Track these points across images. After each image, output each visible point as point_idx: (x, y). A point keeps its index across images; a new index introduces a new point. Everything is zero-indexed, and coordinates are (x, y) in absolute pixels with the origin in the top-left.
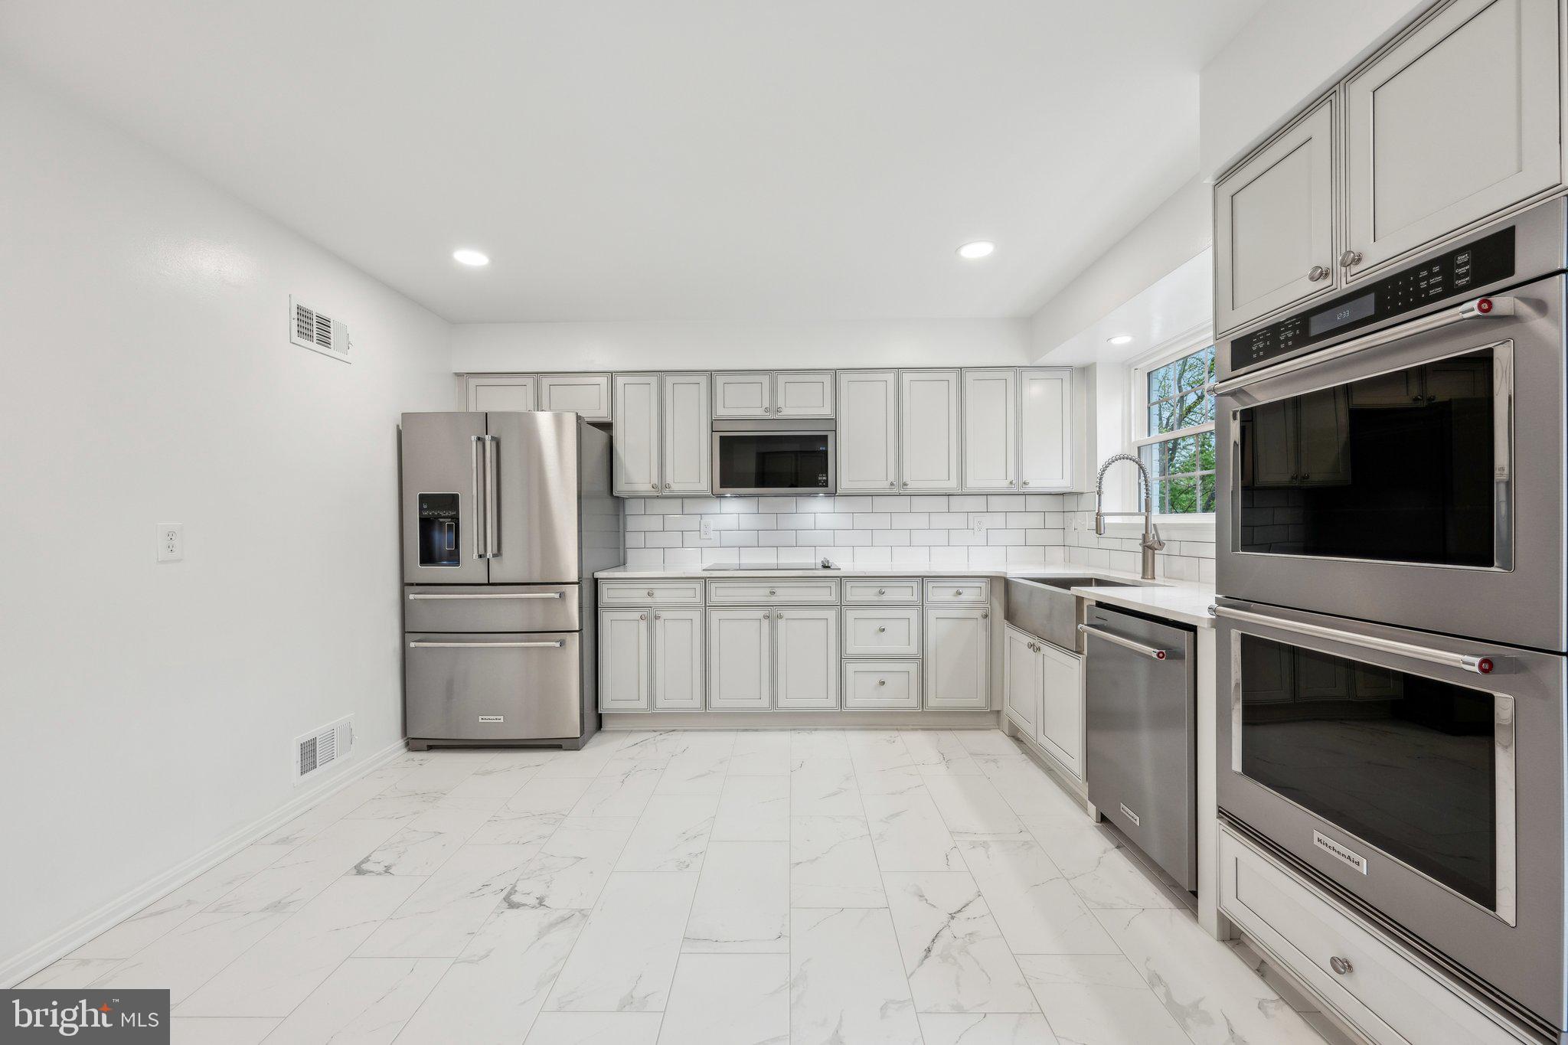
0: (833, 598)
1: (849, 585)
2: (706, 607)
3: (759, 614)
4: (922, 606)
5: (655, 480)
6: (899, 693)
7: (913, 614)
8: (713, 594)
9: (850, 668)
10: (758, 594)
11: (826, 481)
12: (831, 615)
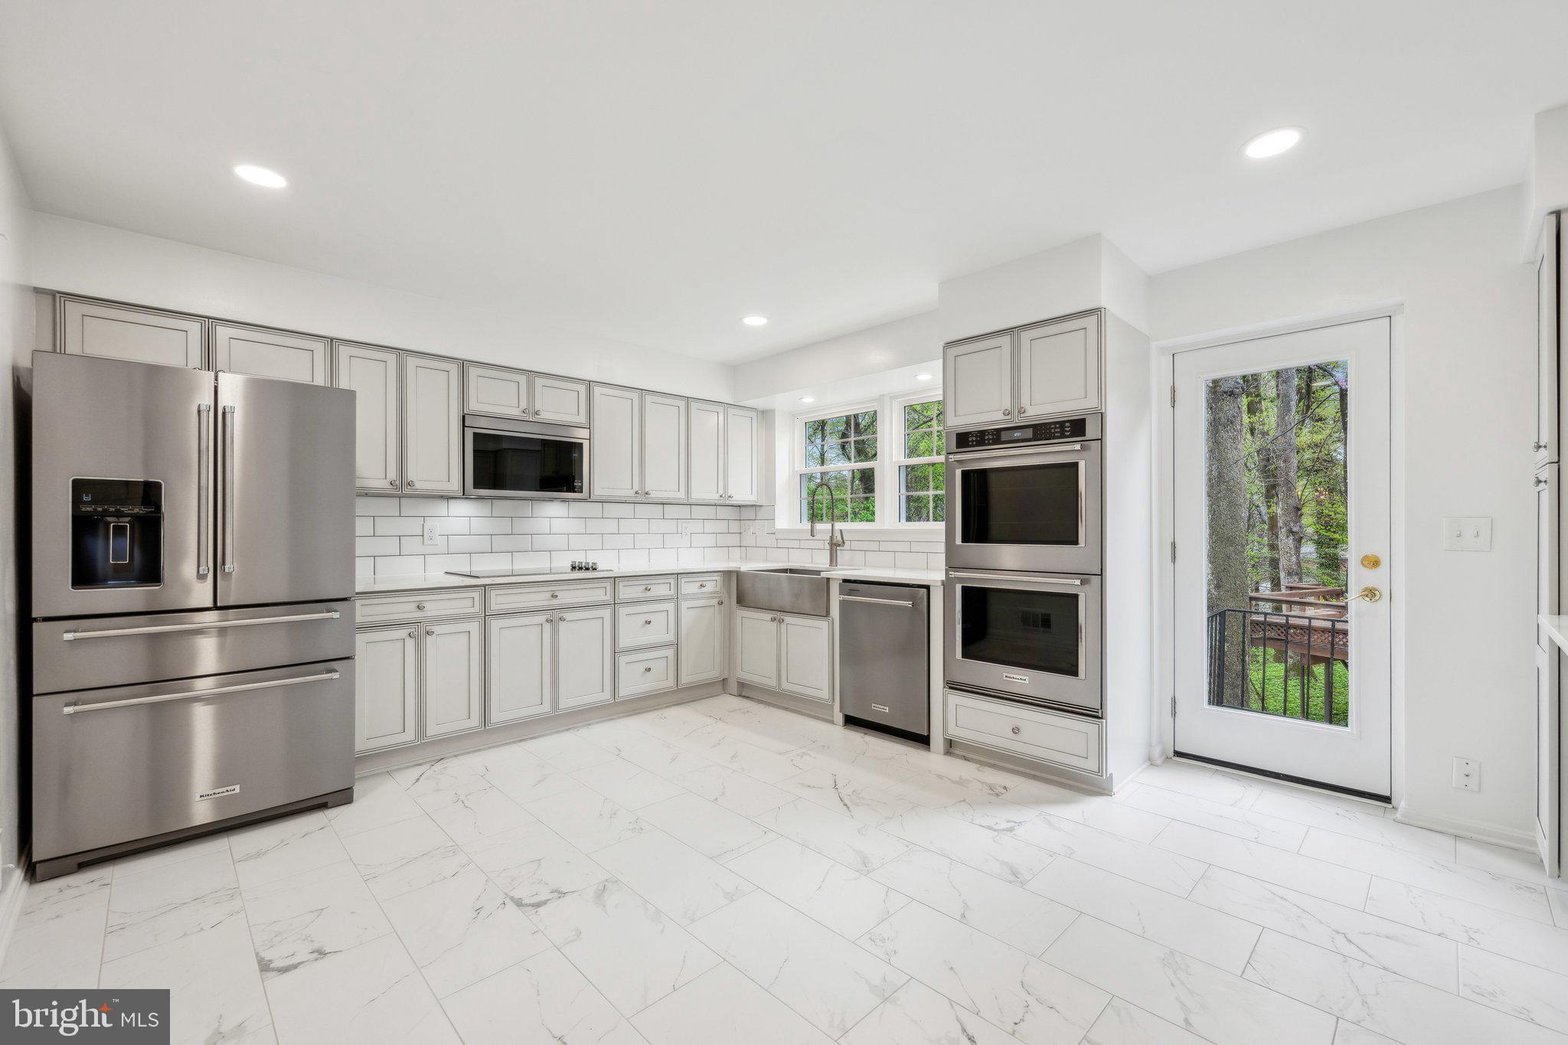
0: (608, 598)
1: (621, 584)
2: (486, 616)
3: (541, 618)
4: (676, 599)
5: (392, 474)
6: (660, 680)
7: (670, 606)
8: (493, 600)
9: (623, 660)
10: (538, 598)
11: (581, 487)
12: (606, 613)
